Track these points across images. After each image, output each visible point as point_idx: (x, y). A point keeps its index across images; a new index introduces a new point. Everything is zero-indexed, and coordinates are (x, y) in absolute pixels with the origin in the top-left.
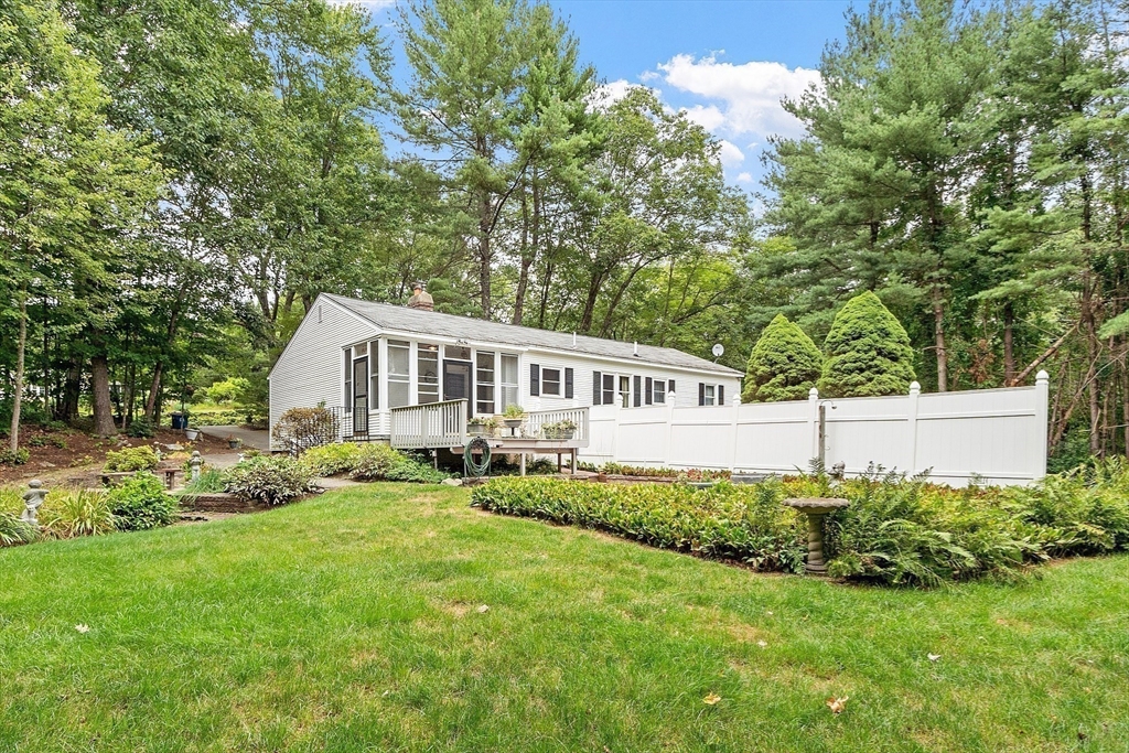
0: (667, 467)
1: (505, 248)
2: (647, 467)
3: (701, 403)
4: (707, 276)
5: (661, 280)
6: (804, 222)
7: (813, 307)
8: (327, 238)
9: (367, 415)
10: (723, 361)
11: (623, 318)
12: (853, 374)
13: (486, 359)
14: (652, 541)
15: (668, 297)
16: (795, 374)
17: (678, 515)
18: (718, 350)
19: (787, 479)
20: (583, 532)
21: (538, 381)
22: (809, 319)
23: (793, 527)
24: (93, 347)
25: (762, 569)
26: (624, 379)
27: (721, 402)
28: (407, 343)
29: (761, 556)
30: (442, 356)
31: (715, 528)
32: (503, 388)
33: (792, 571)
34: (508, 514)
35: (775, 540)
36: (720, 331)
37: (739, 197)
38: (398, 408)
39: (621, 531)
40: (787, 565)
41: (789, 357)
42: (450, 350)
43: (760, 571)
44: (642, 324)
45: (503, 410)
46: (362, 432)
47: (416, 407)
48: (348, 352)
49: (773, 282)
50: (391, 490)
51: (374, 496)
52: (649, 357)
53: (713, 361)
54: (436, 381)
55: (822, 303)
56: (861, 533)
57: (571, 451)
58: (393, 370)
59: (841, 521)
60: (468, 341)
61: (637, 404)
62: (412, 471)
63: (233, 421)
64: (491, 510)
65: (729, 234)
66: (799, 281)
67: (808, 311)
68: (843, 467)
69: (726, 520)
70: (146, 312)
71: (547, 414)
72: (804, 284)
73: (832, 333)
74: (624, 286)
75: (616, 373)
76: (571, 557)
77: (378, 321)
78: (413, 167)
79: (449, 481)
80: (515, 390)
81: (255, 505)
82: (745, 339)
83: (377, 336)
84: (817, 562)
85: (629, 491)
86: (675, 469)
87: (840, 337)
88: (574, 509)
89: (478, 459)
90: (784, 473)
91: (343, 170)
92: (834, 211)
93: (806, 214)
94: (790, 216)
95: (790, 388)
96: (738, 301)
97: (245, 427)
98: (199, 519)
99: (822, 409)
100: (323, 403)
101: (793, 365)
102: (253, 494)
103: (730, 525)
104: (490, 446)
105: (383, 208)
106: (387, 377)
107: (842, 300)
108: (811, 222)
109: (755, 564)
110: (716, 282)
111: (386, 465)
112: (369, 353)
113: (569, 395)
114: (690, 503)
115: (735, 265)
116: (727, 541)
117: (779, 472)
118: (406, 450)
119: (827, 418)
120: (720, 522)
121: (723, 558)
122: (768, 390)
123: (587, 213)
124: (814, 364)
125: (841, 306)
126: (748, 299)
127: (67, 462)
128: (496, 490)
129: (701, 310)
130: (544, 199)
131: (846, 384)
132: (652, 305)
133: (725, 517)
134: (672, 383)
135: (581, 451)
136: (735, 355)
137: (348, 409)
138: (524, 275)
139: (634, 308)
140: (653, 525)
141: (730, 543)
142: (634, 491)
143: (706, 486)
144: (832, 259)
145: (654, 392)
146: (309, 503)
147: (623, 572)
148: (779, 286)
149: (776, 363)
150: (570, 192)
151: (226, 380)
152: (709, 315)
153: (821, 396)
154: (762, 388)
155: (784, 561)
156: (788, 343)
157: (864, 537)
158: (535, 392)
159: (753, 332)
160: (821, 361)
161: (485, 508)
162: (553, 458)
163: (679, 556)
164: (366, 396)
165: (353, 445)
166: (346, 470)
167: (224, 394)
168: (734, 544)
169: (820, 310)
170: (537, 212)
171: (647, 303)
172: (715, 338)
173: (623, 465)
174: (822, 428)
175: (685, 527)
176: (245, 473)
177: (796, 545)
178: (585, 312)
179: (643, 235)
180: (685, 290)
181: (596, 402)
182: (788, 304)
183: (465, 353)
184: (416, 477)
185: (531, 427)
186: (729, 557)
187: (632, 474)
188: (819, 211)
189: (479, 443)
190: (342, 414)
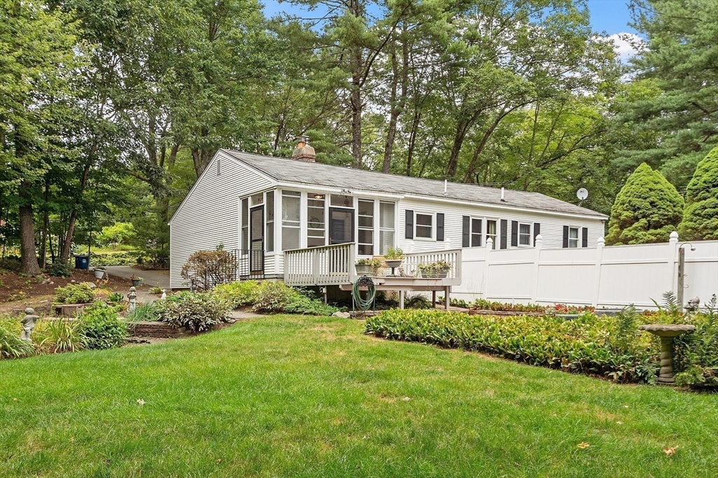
0: (533, 303)
1: (372, 98)
2: (515, 303)
3: (565, 245)
4: (572, 121)
5: (526, 124)
6: (672, 66)
7: (679, 150)
8: (215, 96)
9: (263, 257)
10: (586, 204)
11: (487, 162)
12: (713, 219)
13: (366, 206)
14: (528, 360)
15: (533, 141)
16: (657, 219)
17: (549, 339)
18: (583, 194)
19: (647, 313)
20: (467, 353)
21: (412, 225)
22: (674, 163)
23: (648, 350)
24: (22, 198)
25: (621, 380)
26: (491, 223)
27: (585, 245)
28: (298, 193)
29: (621, 371)
30: (328, 204)
31: (581, 349)
32: (381, 232)
33: (646, 382)
34: (400, 340)
35: (632, 358)
36: (584, 175)
37: (607, 43)
38: (291, 250)
39: (501, 352)
40: (641, 378)
41: (652, 203)
42: (335, 199)
43: (619, 383)
44: (506, 168)
45: (381, 252)
46: (258, 271)
47: (305, 250)
48: (245, 202)
49: (638, 127)
50: (292, 321)
51: (278, 325)
52: (515, 202)
53: (576, 203)
54: (323, 226)
55: (689, 146)
56: (705, 352)
57: (445, 288)
58: (286, 217)
59: (688, 342)
60: (351, 190)
61: (504, 246)
62: (307, 305)
63: (123, 262)
64: (383, 337)
65: (596, 79)
66: (665, 125)
67: (675, 155)
68: (698, 302)
69: (592, 343)
70: (69, 168)
71: (421, 255)
72: (671, 127)
73: (693, 181)
74: (489, 133)
75: (484, 217)
76: (464, 370)
77: (273, 173)
78: (291, 27)
79: (339, 314)
80: (392, 234)
81: (184, 332)
82: (609, 181)
83: (273, 188)
84: (667, 375)
85: (505, 321)
86: (542, 305)
87: (701, 184)
88: (459, 335)
89: (363, 295)
90: (644, 309)
91: (231, 33)
92: (703, 55)
93: (674, 59)
94: (657, 62)
95: (652, 231)
96: (603, 145)
97: (136, 267)
98: (144, 341)
99: (682, 251)
100: (221, 246)
101: (656, 211)
102: (182, 323)
103: (595, 346)
104: (375, 284)
105: (264, 66)
106: (281, 223)
107: (710, 142)
108: (680, 67)
109: (615, 377)
110: (581, 126)
111: (284, 300)
112: (265, 202)
113: (440, 238)
114: (559, 331)
115: (600, 109)
116: (591, 359)
117: (640, 308)
118: (299, 287)
119: (686, 258)
120: (586, 345)
121: (589, 373)
122: (631, 233)
123: (455, 65)
124: (676, 209)
125: (708, 150)
126: (613, 143)
127: (5, 297)
128: (388, 320)
129: (565, 154)
130: (413, 52)
131: (705, 228)
132: (516, 150)
133: (590, 341)
134: (537, 226)
135: (454, 289)
136: (599, 197)
137: (245, 252)
138: (393, 124)
139: (498, 153)
140: (529, 347)
141: (595, 360)
142: (509, 321)
143: (573, 318)
144: (699, 102)
145: (521, 235)
146: (227, 330)
147: (506, 380)
148: (645, 129)
149: (639, 208)
150: (439, 44)
151: (113, 224)
152: (573, 158)
153: (682, 238)
154: (625, 231)
155: (640, 374)
156: (651, 190)
157: (708, 354)
158: (409, 236)
159: (618, 176)
160: (682, 206)
161: (379, 334)
162: (428, 295)
163: (551, 371)
164: (262, 240)
165: (253, 283)
166: (249, 305)
167: (112, 237)
168: (597, 361)
169: (686, 153)
170: (406, 64)
171: (511, 148)
172: (578, 182)
173: (492, 301)
174: (681, 268)
175: (556, 348)
176: (176, 305)
177: (650, 362)
178: (451, 158)
179: (510, 85)
180: (549, 135)
181: (465, 244)
182: (654, 147)
183: (348, 201)
184: (311, 310)
185: (409, 267)
186: (594, 372)
187: (501, 310)
188: (687, 56)
189: (365, 281)
190: (240, 255)
